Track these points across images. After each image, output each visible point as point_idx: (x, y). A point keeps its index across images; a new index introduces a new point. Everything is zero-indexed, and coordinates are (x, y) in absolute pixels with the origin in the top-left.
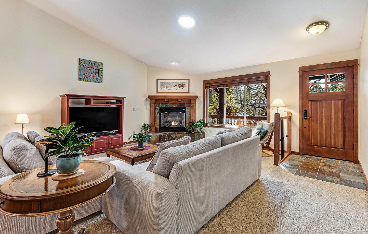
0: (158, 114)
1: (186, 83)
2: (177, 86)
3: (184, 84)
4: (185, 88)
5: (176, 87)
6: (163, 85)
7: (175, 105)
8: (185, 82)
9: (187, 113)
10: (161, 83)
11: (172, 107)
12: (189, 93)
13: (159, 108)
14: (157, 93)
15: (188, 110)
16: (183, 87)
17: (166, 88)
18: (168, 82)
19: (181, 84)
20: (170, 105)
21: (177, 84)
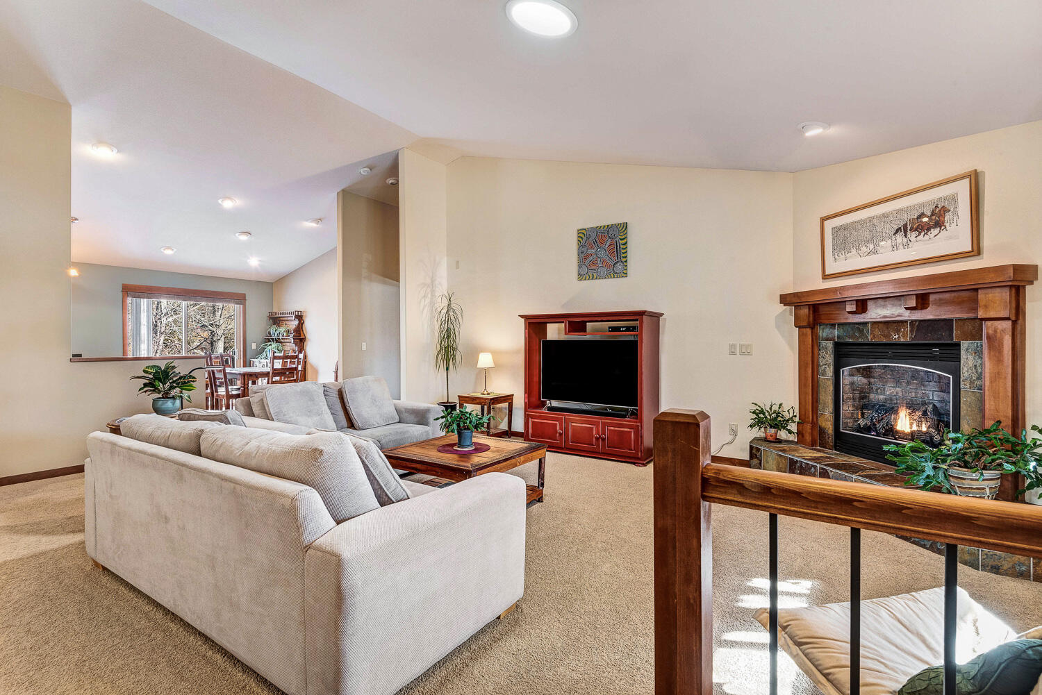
0: (830, 372)
1: (954, 199)
2: (904, 230)
3: (945, 210)
4: (951, 228)
5: (900, 238)
6: (845, 240)
7: (898, 331)
8: (945, 199)
9: (965, 372)
10: (836, 230)
11: (885, 340)
12: (977, 251)
13: (830, 345)
14: (826, 277)
15: (967, 360)
16: (939, 224)
17: (858, 249)
18: (861, 222)
19: (929, 213)
20: (876, 332)
21: (905, 218)
